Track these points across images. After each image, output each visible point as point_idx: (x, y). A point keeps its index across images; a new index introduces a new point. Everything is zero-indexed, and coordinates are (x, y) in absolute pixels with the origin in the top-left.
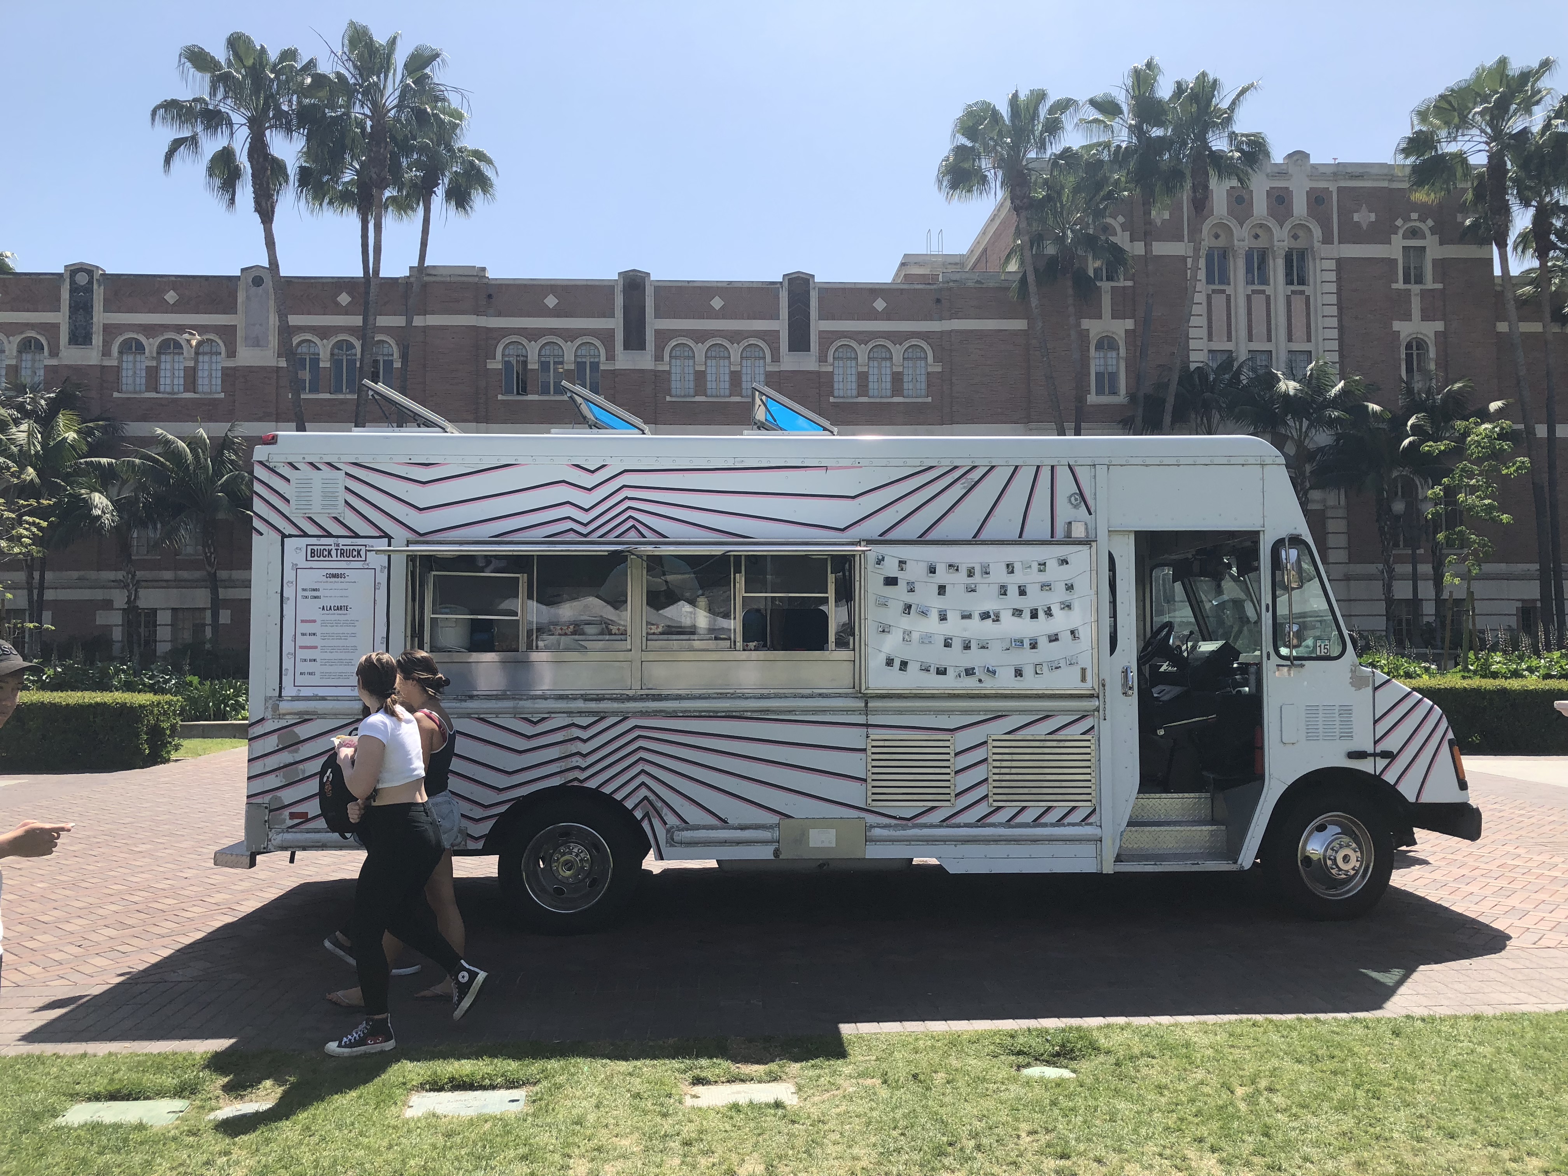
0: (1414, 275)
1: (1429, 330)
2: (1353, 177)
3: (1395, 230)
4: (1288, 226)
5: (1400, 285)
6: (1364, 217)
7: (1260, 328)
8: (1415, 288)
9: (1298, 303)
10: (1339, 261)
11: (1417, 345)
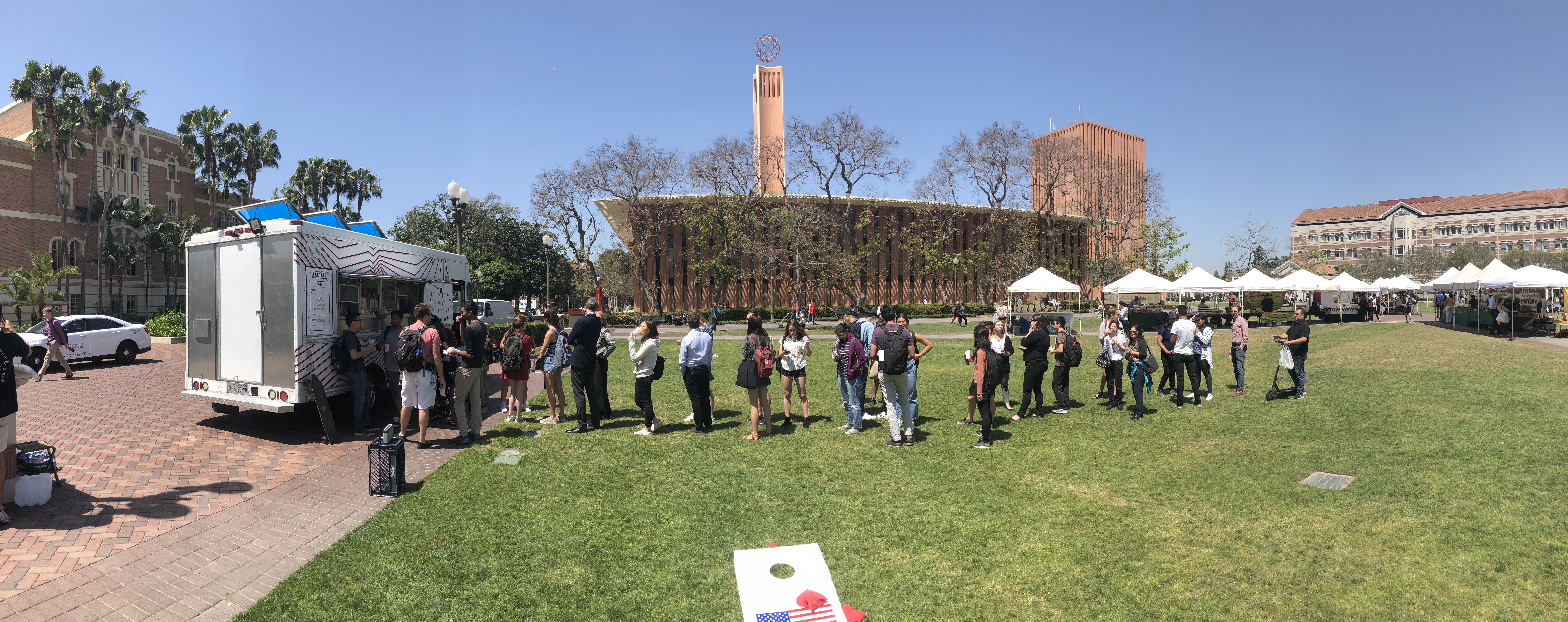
0: (172, 176)
1: (177, 197)
2: (154, 134)
3: (166, 157)
4: (133, 147)
5: (167, 178)
6: (157, 150)
7: (122, 186)
8: (172, 181)
9: (135, 178)
10: (149, 165)
11: (172, 202)
